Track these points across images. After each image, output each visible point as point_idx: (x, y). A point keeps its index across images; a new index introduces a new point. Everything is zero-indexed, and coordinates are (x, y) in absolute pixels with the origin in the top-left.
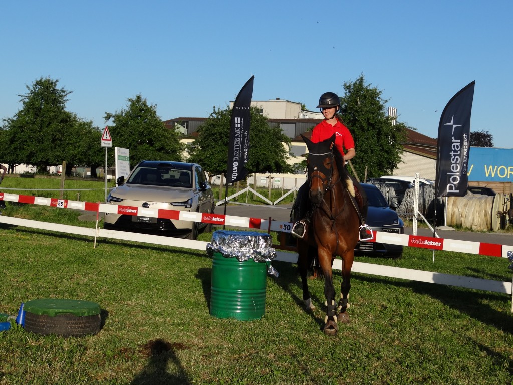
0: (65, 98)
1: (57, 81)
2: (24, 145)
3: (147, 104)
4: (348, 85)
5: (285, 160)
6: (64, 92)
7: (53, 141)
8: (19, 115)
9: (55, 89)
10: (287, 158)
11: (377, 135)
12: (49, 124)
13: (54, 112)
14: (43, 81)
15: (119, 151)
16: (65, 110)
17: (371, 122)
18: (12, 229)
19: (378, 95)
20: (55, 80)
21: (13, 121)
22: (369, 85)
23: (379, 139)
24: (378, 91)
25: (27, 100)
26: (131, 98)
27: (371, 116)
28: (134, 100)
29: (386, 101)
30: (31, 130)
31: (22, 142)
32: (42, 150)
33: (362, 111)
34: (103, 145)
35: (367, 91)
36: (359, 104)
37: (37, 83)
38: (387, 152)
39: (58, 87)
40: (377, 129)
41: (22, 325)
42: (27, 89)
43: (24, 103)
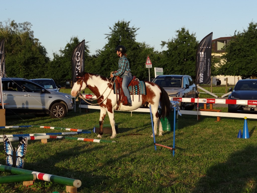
0: (135, 33)
1: (129, 22)
3: (189, 33)
6: (134, 29)
8: (106, 47)
9: (128, 28)
13: (128, 43)
14: (120, 23)
16: (136, 41)
20: (128, 22)
21: (102, 52)
25: (110, 37)
26: (178, 30)
28: (180, 31)
34: (147, 67)
37: (117, 25)
39: (130, 26)
42: (110, 29)
43: (108, 39)
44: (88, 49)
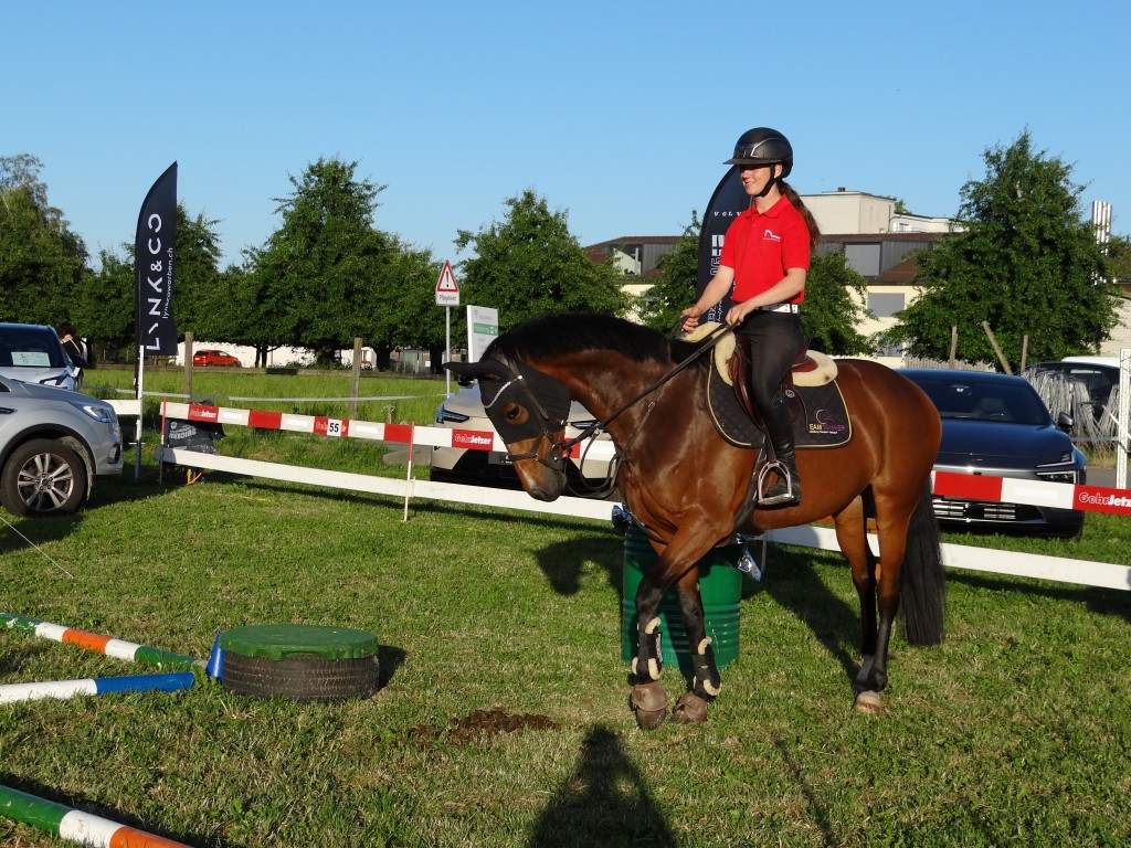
0: (372, 202)
1: (354, 165)
2: (286, 304)
3: (548, 210)
4: (993, 153)
5: (853, 326)
6: (368, 188)
7: (349, 294)
8: (276, 239)
9: (350, 184)
10: (857, 322)
11: (1061, 264)
12: (339, 258)
13: (349, 232)
14: (324, 165)
15: (475, 313)
16: (373, 226)
17: (1047, 235)
18: (237, 483)
19: (1063, 173)
20: (349, 164)
21: (262, 255)
22: (1043, 152)
23: (1066, 273)
24: (1063, 166)
25: (291, 208)
26: (513, 197)
27: (1046, 222)
28: (519, 201)
29: (1082, 189)
30: (300, 273)
31: (282, 298)
32: (324, 316)
33: (1025, 212)
34: (440, 301)
35: (1038, 166)
36: (1020, 196)
37: (313, 171)
38: (1085, 303)
39: (357, 178)
40: (1063, 251)
41: (218, 679)
42: (292, 184)
43: (285, 214)
44: (215, 244)
